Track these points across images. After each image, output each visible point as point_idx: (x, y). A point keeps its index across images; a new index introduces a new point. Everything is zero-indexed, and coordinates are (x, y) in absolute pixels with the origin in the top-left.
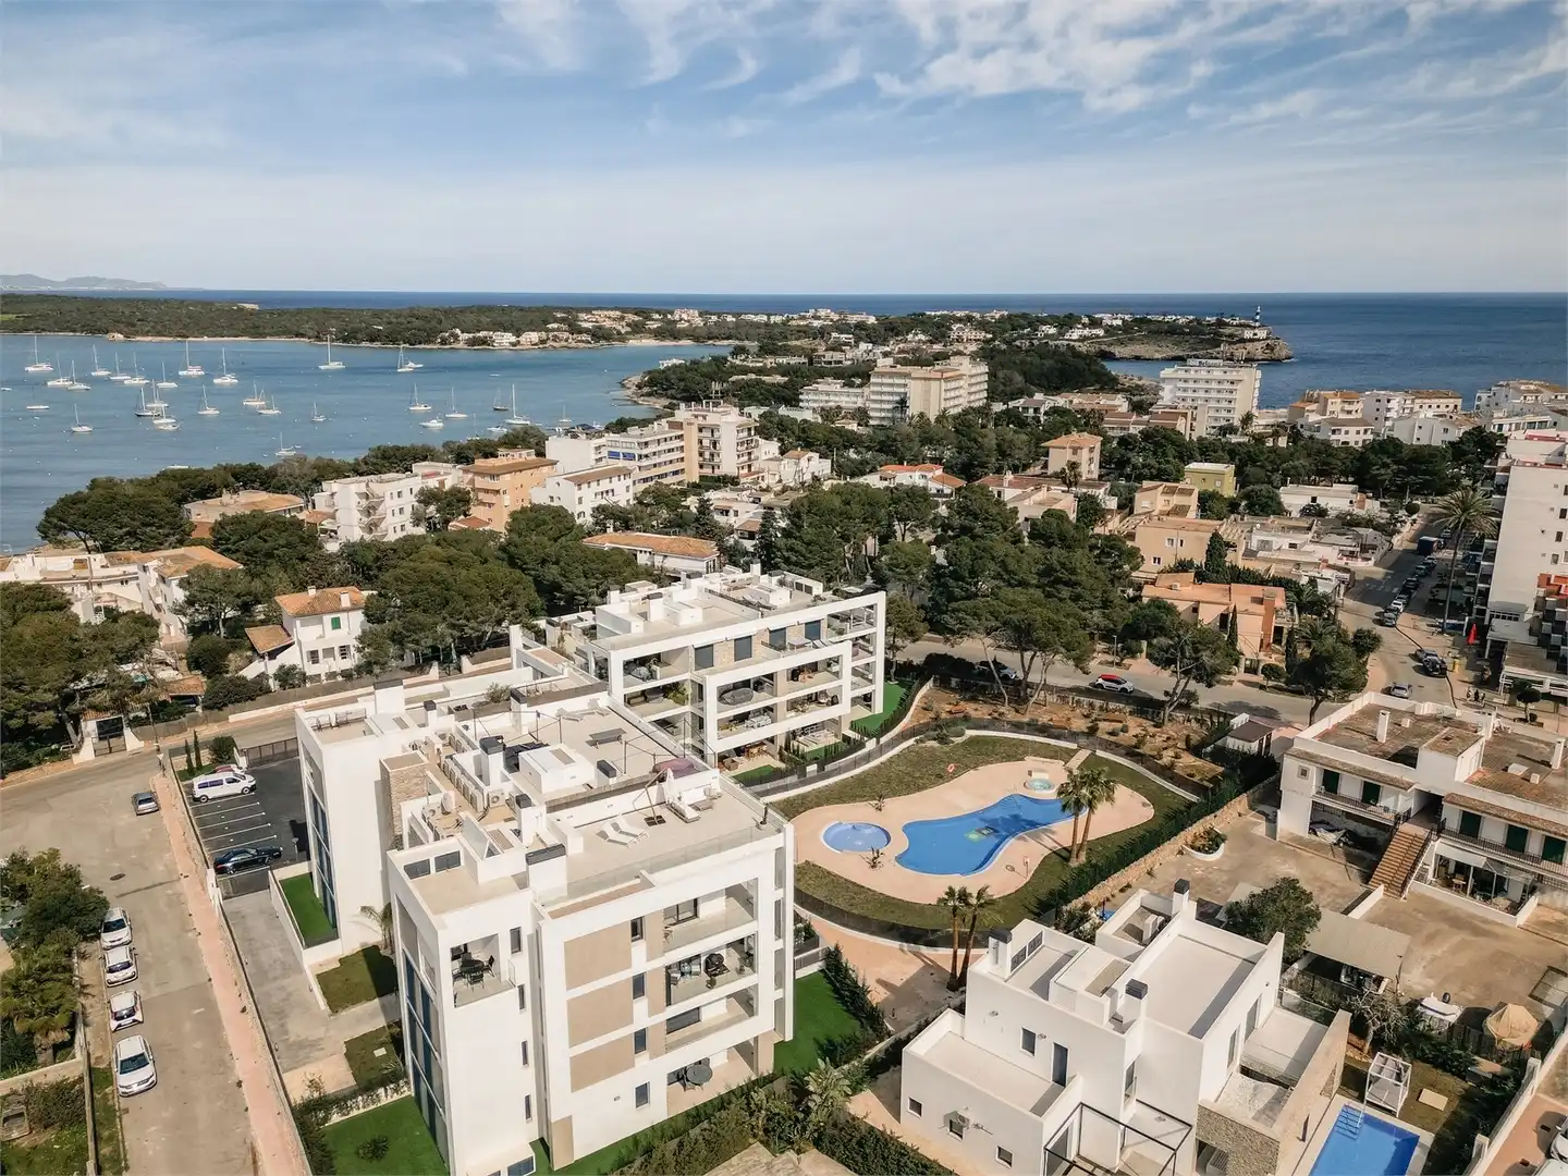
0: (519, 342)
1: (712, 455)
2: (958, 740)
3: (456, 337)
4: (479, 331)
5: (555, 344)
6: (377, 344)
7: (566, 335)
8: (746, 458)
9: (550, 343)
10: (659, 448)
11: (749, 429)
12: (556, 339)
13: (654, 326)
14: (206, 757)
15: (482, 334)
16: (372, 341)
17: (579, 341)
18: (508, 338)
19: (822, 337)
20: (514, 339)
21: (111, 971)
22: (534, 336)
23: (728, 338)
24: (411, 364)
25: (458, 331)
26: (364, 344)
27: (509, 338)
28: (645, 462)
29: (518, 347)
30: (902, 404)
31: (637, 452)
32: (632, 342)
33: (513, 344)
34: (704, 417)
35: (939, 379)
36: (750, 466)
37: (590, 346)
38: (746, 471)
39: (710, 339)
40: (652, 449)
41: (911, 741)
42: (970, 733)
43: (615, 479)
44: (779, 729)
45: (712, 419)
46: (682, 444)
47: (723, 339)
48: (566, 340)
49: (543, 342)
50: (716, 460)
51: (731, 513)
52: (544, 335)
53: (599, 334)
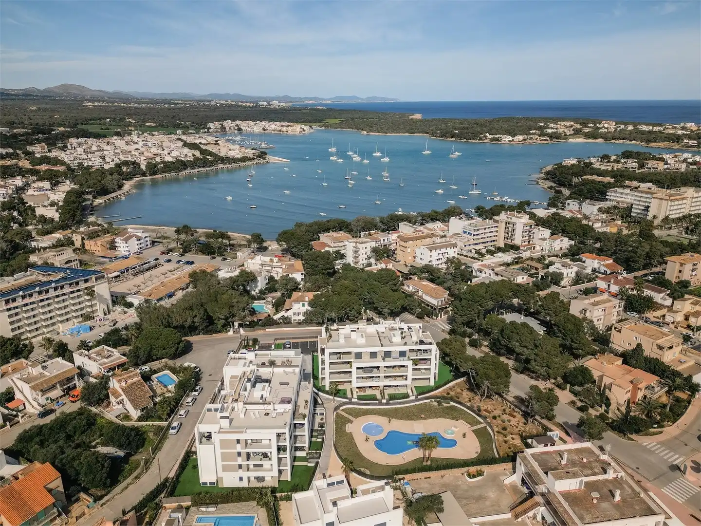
0: (513, 140)
1: (512, 235)
2: (445, 405)
3: (486, 137)
4: (496, 134)
5: (530, 141)
6: (453, 139)
7: (536, 137)
8: (527, 238)
9: (528, 140)
10: (485, 231)
11: (531, 226)
12: (531, 138)
13: (587, 130)
14: (251, 343)
15: (497, 136)
16: (452, 137)
17: (543, 140)
18: (507, 138)
19: (678, 142)
20: (511, 139)
21: (187, 403)
22: (521, 137)
23: (623, 139)
24: (456, 153)
25: (487, 134)
26: (448, 139)
27: (509, 138)
28: (476, 237)
29: (512, 143)
30: (647, 208)
31: (473, 233)
32: (571, 140)
33: (510, 141)
34: (511, 218)
35: (668, 200)
36: (529, 242)
37: (547, 142)
38: (527, 243)
39: (613, 139)
40: (481, 232)
41: (429, 401)
42: (452, 403)
43: (448, 249)
44: (381, 384)
45: (514, 220)
46: (498, 229)
47: (621, 139)
48: (536, 139)
49: (524, 140)
50: (513, 237)
51: (483, 272)
52: (525, 137)
53: (554, 136)
